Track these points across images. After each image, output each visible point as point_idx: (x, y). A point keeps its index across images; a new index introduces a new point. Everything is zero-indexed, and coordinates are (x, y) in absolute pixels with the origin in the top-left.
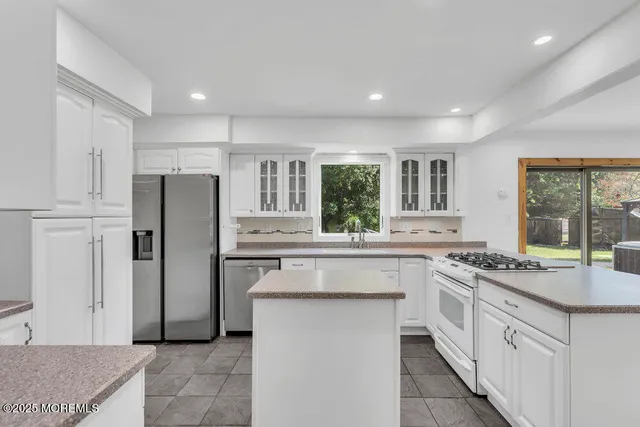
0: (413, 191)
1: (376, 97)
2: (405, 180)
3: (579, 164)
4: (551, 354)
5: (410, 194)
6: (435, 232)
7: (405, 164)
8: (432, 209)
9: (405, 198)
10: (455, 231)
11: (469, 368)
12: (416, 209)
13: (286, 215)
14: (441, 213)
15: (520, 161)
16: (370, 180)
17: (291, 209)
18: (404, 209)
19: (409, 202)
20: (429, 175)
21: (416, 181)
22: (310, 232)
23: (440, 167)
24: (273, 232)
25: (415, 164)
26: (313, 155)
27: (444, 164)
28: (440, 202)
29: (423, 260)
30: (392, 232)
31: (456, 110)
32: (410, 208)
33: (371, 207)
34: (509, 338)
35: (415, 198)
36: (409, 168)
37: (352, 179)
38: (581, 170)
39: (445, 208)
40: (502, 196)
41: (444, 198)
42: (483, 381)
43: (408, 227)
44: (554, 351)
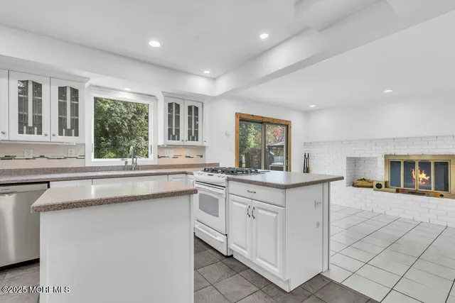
0: (176, 126)
1: (155, 44)
2: (170, 117)
3: (261, 119)
4: (275, 215)
5: (174, 128)
6: (189, 157)
7: (170, 105)
8: (189, 140)
9: (170, 131)
10: (201, 156)
11: (223, 241)
12: (178, 139)
13: (54, 139)
14: (194, 143)
15: (236, 114)
16: (126, 124)
17: (60, 134)
18: (169, 139)
19: (173, 134)
20: (187, 116)
21: (178, 118)
22: (83, 157)
23: (194, 111)
24: (34, 158)
25: (178, 106)
26: (87, 85)
27: (196, 109)
28: (193, 135)
29: (184, 175)
30: (159, 157)
31: (207, 72)
32: (174, 139)
33: (127, 145)
34: (250, 214)
35: (178, 131)
36: (173, 109)
37: (110, 121)
38: (262, 123)
39: (197, 140)
40: (227, 135)
41: (196, 132)
42: (232, 246)
43: (170, 153)
44: (277, 213)
